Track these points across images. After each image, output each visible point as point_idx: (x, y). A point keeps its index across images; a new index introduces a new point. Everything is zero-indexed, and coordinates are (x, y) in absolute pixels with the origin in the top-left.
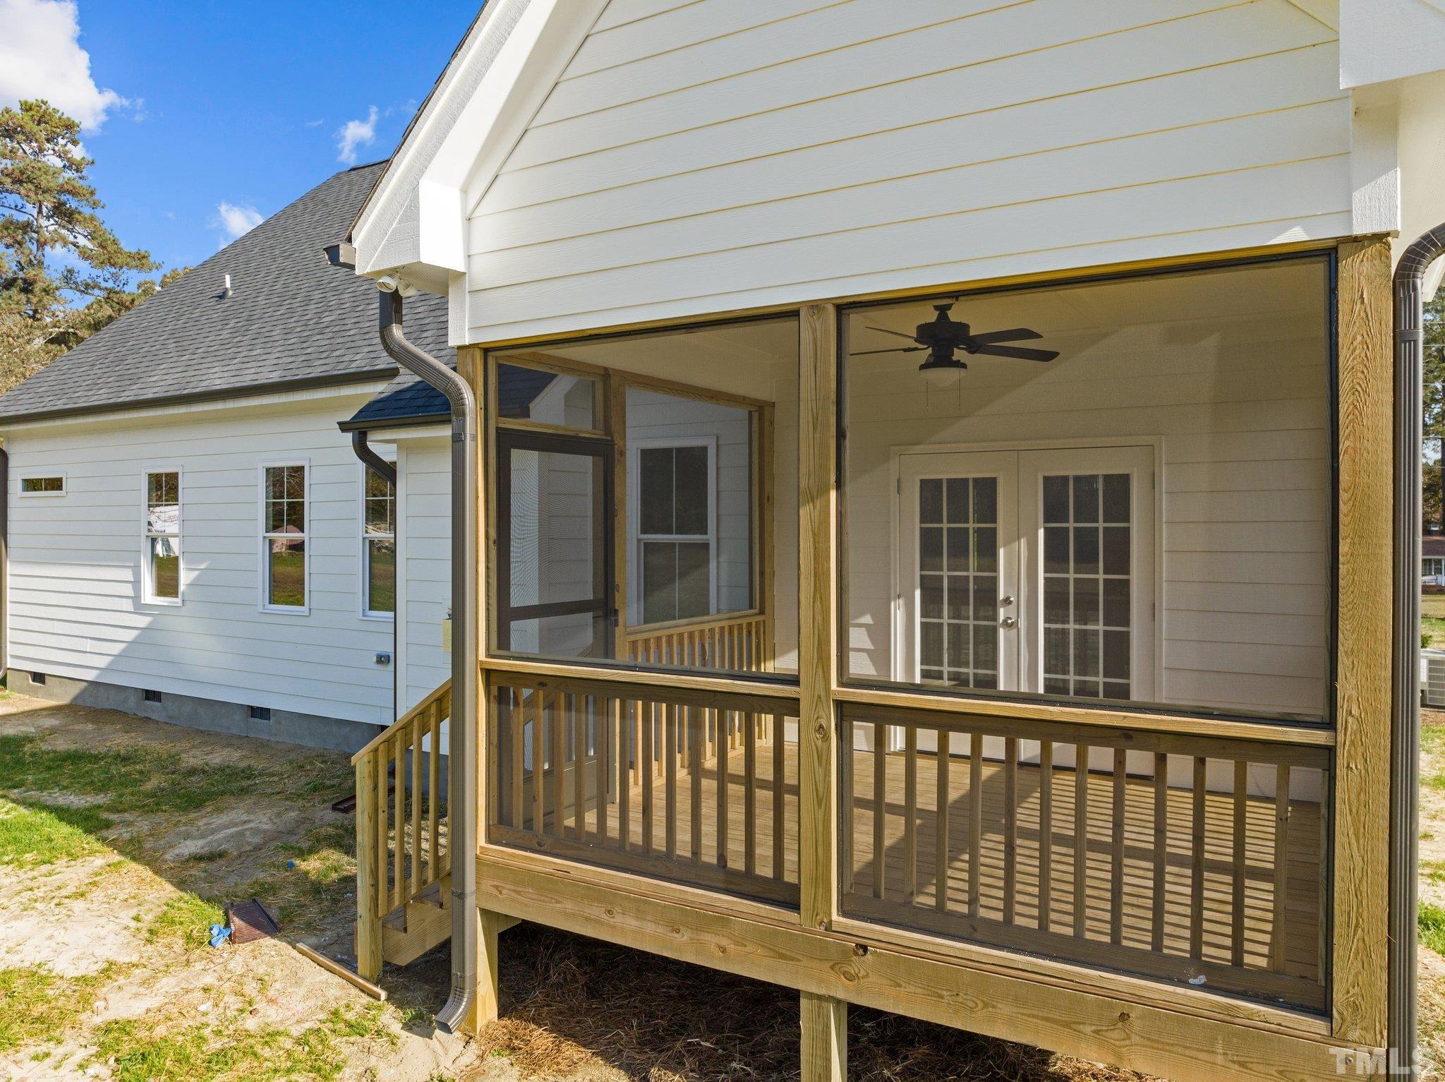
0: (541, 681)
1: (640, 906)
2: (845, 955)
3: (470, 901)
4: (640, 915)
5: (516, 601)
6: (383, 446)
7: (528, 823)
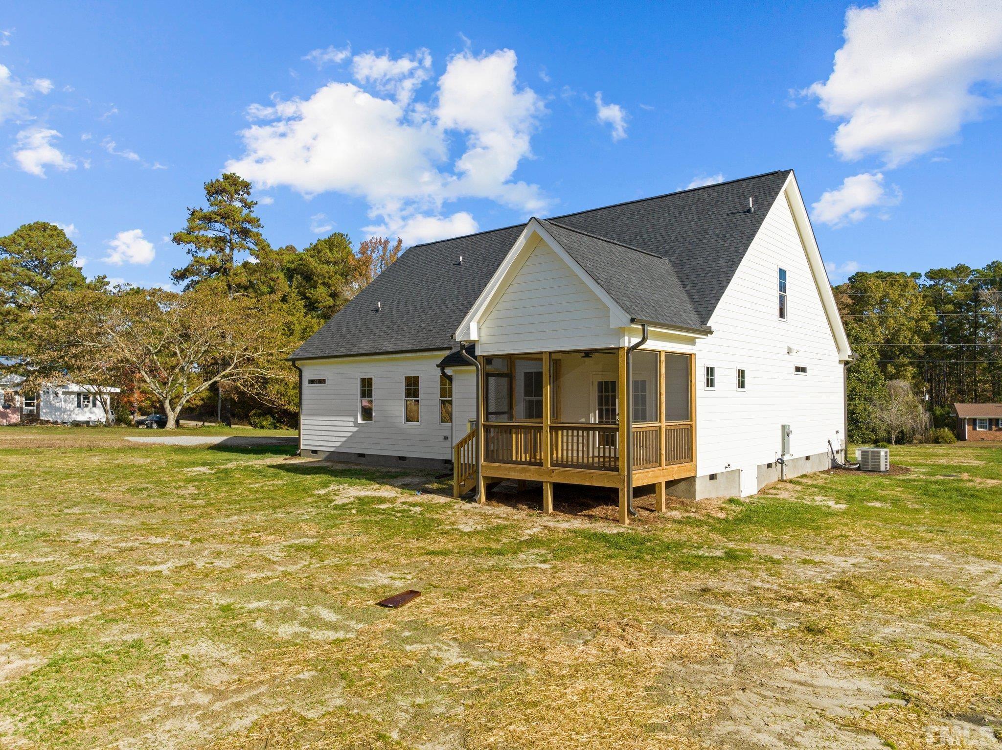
0: (495, 426)
1: (515, 470)
2: (551, 473)
3: (480, 474)
4: (515, 472)
5: (490, 411)
6: (449, 371)
7: (492, 457)
